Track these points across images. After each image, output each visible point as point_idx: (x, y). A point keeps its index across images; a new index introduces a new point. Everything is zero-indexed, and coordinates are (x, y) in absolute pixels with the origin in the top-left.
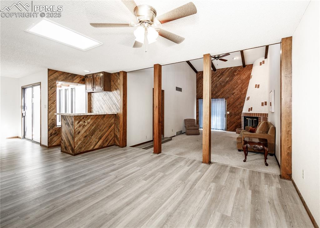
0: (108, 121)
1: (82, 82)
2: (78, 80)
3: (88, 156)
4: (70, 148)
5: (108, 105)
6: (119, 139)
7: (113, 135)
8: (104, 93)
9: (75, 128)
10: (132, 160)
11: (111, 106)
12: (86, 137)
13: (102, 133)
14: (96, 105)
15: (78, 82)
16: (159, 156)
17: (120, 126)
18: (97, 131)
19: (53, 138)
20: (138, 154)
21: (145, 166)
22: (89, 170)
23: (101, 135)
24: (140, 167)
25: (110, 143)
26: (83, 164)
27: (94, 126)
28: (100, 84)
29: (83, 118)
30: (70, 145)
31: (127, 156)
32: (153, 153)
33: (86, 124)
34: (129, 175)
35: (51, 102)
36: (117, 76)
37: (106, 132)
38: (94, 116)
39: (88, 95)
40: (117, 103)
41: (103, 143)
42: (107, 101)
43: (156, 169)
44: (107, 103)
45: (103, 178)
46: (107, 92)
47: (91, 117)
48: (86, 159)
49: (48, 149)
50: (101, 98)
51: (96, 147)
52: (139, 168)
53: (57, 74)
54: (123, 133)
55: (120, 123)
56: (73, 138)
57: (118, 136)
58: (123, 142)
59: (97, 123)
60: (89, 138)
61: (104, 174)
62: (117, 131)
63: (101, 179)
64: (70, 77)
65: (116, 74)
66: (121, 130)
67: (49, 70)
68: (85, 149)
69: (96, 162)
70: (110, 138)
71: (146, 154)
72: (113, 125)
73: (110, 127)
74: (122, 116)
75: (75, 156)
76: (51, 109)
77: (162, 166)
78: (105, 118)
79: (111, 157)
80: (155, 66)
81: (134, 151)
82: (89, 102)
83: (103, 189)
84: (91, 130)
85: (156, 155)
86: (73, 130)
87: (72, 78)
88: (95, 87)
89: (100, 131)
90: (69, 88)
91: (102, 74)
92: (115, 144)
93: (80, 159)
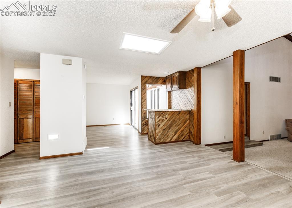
0: (183, 117)
1: (163, 83)
2: (161, 81)
3: (165, 147)
4: (153, 137)
5: (184, 102)
6: (194, 136)
7: (188, 131)
8: (180, 90)
9: (156, 122)
10: (205, 162)
11: (186, 103)
12: (164, 130)
13: (178, 128)
14: (174, 102)
15: (161, 83)
16: (241, 166)
17: (194, 123)
18: (173, 126)
19: (145, 127)
20: (212, 155)
21: (220, 175)
22: (162, 162)
23: (177, 130)
24: (213, 174)
25: (185, 138)
26: (159, 154)
27: (171, 121)
28: (177, 83)
29: (162, 114)
30: (153, 135)
31: (200, 156)
32: (232, 159)
33: (164, 119)
34: (198, 180)
35: (143, 100)
36: (191, 73)
37: (182, 127)
38: (171, 112)
39: (168, 93)
40: (191, 100)
41: (179, 137)
42: (183, 98)
43: (234, 184)
44: (183, 100)
45: (173, 175)
46: (182, 90)
47: (169, 113)
48: (163, 150)
49: (142, 136)
50: (178, 95)
51: (173, 140)
52: (211, 175)
53: (147, 79)
54: (197, 130)
55: (195, 120)
56: (155, 130)
57: (193, 133)
58: (197, 139)
59: (173, 119)
60: (166, 131)
61: (174, 170)
62: (191, 128)
63: (170, 176)
64: (155, 80)
65: (191, 71)
66: (195, 127)
67: (142, 76)
68: (164, 140)
69: (170, 155)
70: (185, 133)
71: (223, 158)
72: (188, 121)
73: (185, 122)
74: (196, 113)
75: (156, 145)
76: (143, 105)
77: (244, 182)
78: (180, 114)
79: (184, 152)
80: (235, 53)
81: (209, 152)
82: (169, 99)
83: (169, 189)
84: (168, 124)
85: (236, 163)
86: (155, 123)
87: (157, 81)
88: (173, 86)
89: (176, 126)
90: (157, 89)
91: (178, 74)
92: (190, 140)
93: (158, 149)
